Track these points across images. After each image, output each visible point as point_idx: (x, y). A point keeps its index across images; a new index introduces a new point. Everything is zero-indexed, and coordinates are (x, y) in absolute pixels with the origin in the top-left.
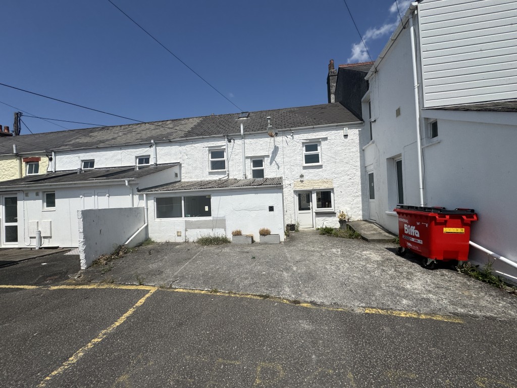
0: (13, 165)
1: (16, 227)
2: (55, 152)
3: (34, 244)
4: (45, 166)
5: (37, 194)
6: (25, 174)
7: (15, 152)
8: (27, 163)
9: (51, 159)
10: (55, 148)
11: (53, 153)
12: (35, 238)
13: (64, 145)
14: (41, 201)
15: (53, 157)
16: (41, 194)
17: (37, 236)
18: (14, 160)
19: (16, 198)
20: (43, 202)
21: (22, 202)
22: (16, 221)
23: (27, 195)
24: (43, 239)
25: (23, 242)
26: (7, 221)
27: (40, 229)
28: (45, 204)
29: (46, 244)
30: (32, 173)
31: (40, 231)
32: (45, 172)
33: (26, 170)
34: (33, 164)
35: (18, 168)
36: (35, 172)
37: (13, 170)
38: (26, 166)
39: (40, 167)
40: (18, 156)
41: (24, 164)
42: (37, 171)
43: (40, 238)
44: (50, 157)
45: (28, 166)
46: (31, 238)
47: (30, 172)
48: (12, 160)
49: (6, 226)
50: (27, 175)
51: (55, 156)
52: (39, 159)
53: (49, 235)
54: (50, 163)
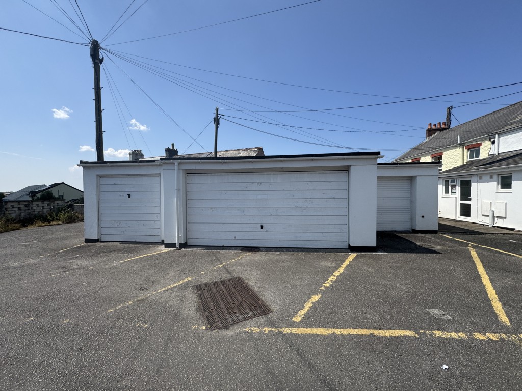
0: (456, 152)
1: (469, 205)
2: (499, 134)
3: (487, 221)
4: (486, 150)
5: (491, 177)
6: (467, 159)
7: (459, 142)
8: (468, 149)
9: (493, 142)
10: (498, 130)
11: (497, 135)
12: (488, 216)
13: (508, 125)
14: (496, 183)
15: (496, 140)
16: (495, 177)
17: (491, 215)
18: (458, 149)
19: (470, 180)
20: (498, 184)
21: (476, 184)
22: (469, 200)
23: (481, 178)
24: (496, 219)
25: (475, 218)
26: (461, 200)
27: (493, 209)
28: (499, 186)
29: (499, 223)
30: (473, 158)
31: (493, 211)
32: (487, 156)
33: (468, 156)
34: (474, 149)
35: (461, 155)
36: (476, 157)
37: (456, 158)
38: (468, 153)
39: (481, 151)
40: (461, 145)
41: (466, 151)
42: (478, 155)
43: (494, 217)
44: (492, 140)
45: (469, 152)
46: (483, 215)
47: (471, 157)
48: (456, 149)
49: (461, 204)
50: (469, 160)
51: (499, 138)
52: (480, 144)
53: (504, 216)
54: (493, 146)
